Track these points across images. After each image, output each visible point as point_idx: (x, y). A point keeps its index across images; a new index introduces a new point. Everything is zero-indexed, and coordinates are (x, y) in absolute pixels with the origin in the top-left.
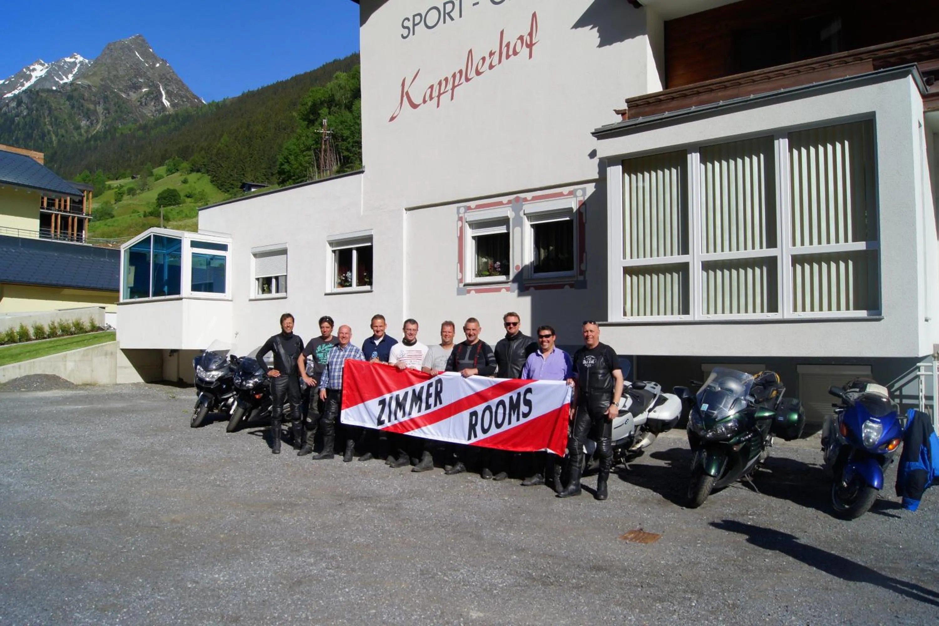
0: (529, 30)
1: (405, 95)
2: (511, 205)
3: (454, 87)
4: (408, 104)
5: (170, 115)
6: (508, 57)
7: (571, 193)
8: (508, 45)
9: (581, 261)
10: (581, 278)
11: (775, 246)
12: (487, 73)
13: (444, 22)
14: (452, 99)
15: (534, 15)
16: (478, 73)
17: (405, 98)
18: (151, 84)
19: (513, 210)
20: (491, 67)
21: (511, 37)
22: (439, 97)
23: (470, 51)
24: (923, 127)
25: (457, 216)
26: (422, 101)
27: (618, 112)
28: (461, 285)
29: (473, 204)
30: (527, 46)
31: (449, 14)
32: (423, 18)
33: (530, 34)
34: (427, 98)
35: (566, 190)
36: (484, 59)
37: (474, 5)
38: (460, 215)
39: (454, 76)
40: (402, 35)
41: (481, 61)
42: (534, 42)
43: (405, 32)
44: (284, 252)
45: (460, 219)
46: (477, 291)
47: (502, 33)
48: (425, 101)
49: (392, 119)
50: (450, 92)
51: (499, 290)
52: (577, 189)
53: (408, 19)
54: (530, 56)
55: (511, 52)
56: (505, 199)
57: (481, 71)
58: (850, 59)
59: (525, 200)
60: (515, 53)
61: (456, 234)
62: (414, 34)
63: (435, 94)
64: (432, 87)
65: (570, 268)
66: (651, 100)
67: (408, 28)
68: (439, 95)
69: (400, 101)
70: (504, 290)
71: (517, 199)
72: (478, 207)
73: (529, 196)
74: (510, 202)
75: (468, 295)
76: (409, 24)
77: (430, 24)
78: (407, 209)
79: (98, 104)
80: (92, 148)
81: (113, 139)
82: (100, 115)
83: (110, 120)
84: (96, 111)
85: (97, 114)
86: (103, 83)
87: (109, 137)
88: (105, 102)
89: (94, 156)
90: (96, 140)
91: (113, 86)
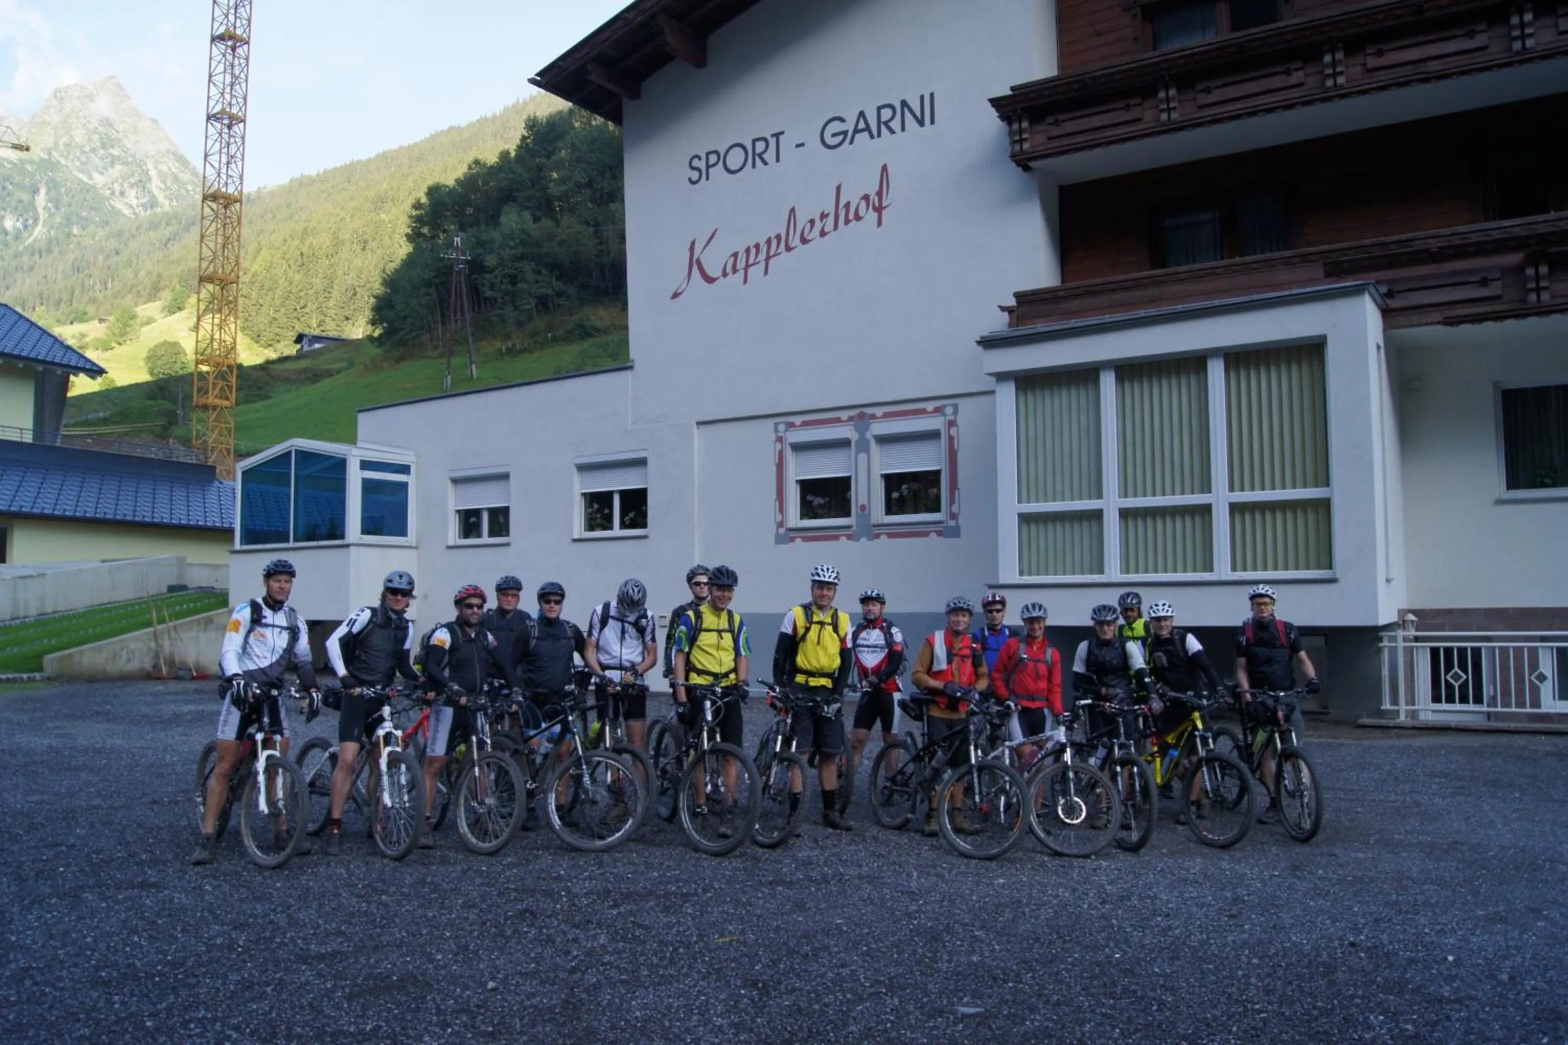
0: (877, 188)
1: (695, 263)
2: (852, 423)
3: (769, 257)
4: (700, 276)
5: (165, 215)
6: (847, 221)
7: (938, 410)
8: (847, 206)
9: (952, 502)
10: (952, 523)
11: (1210, 491)
12: (817, 243)
13: (754, 166)
14: (766, 273)
15: (884, 168)
16: (804, 241)
17: (695, 267)
18: (130, 159)
19: (856, 430)
20: (823, 234)
21: (851, 195)
22: (746, 269)
23: (793, 210)
24: (1382, 350)
25: (774, 435)
26: (720, 273)
27: (1003, 309)
28: (781, 531)
29: (797, 420)
30: (875, 209)
31: (760, 155)
32: (722, 158)
33: (879, 194)
34: (729, 269)
35: (930, 406)
36: (812, 222)
37: (798, 146)
38: (779, 434)
39: (769, 242)
40: (690, 179)
41: (809, 225)
42: (884, 204)
43: (695, 175)
44: (505, 477)
45: (780, 439)
46: (805, 539)
47: (839, 189)
48: (725, 274)
49: (676, 295)
50: (763, 264)
51: (836, 538)
52: (945, 406)
53: (699, 158)
54: (880, 224)
55: (851, 216)
56: (844, 415)
57: (809, 238)
58: (1297, 260)
59: (873, 417)
60: (858, 218)
61: (773, 460)
62: (707, 178)
63: (741, 265)
64: (735, 255)
65: (937, 509)
66: (1047, 296)
67: (699, 170)
68: (747, 266)
69: (687, 271)
70: (842, 539)
71: (862, 416)
72: (805, 424)
73: (879, 411)
74: (851, 419)
75: (790, 544)
76: (702, 165)
77: (733, 167)
78: (699, 423)
79: (36, 191)
80: (26, 267)
81: (62, 253)
82: (41, 211)
83: (58, 219)
84: (32, 204)
85: (35, 209)
86: (46, 156)
87: (56, 250)
88: (49, 189)
89: (28, 281)
90: (33, 254)
91: (63, 161)
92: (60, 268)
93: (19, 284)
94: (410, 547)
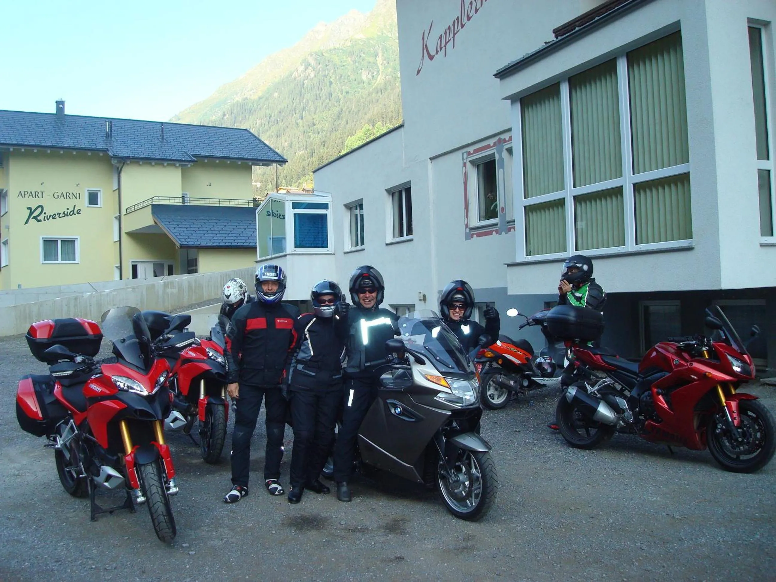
1: (425, 47)
2: (495, 147)
3: (454, 34)
4: (427, 56)
12: (474, 18)
14: (454, 47)
16: (469, 18)
17: (425, 51)
19: (497, 152)
20: (476, 10)
22: (445, 46)
25: (462, 162)
26: (435, 52)
28: (468, 230)
29: (471, 149)
34: (439, 48)
38: (464, 161)
39: (454, 24)
41: (470, 5)
45: (464, 165)
46: (479, 235)
48: (437, 52)
49: (419, 72)
50: (452, 39)
51: (490, 233)
56: (492, 141)
57: (470, 16)
59: (505, 141)
61: (462, 180)
63: (443, 43)
64: (441, 37)
68: (446, 44)
69: (422, 55)
70: (494, 233)
71: (499, 141)
72: (475, 151)
74: (495, 143)
75: (472, 239)
78: (431, 159)
79: (376, 55)
80: (374, 101)
81: (393, 89)
82: (380, 67)
83: (390, 70)
84: (375, 63)
85: (376, 65)
86: (380, 34)
87: (389, 88)
88: (383, 53)
89: (376, 108)
90: (377, 92)
91: (390, 35)
92: (392, 99)
93: (371, 111)
94: (331, 254)
